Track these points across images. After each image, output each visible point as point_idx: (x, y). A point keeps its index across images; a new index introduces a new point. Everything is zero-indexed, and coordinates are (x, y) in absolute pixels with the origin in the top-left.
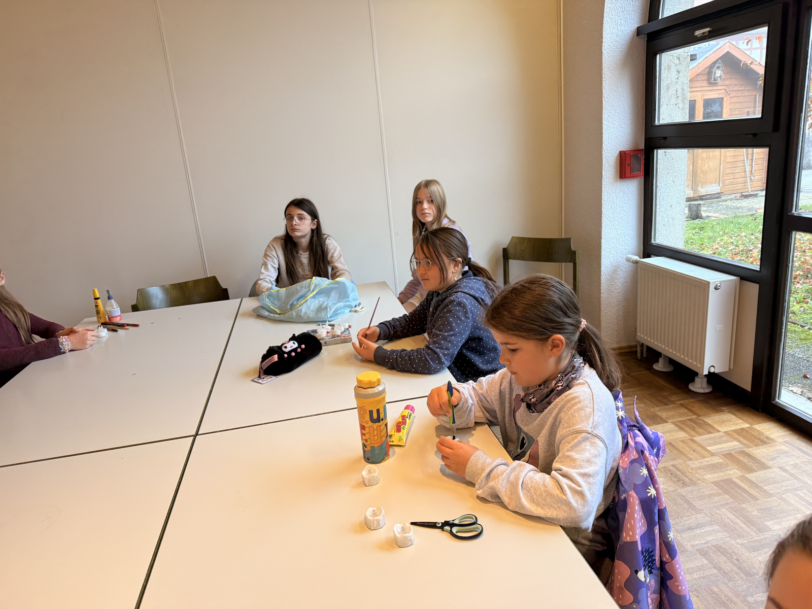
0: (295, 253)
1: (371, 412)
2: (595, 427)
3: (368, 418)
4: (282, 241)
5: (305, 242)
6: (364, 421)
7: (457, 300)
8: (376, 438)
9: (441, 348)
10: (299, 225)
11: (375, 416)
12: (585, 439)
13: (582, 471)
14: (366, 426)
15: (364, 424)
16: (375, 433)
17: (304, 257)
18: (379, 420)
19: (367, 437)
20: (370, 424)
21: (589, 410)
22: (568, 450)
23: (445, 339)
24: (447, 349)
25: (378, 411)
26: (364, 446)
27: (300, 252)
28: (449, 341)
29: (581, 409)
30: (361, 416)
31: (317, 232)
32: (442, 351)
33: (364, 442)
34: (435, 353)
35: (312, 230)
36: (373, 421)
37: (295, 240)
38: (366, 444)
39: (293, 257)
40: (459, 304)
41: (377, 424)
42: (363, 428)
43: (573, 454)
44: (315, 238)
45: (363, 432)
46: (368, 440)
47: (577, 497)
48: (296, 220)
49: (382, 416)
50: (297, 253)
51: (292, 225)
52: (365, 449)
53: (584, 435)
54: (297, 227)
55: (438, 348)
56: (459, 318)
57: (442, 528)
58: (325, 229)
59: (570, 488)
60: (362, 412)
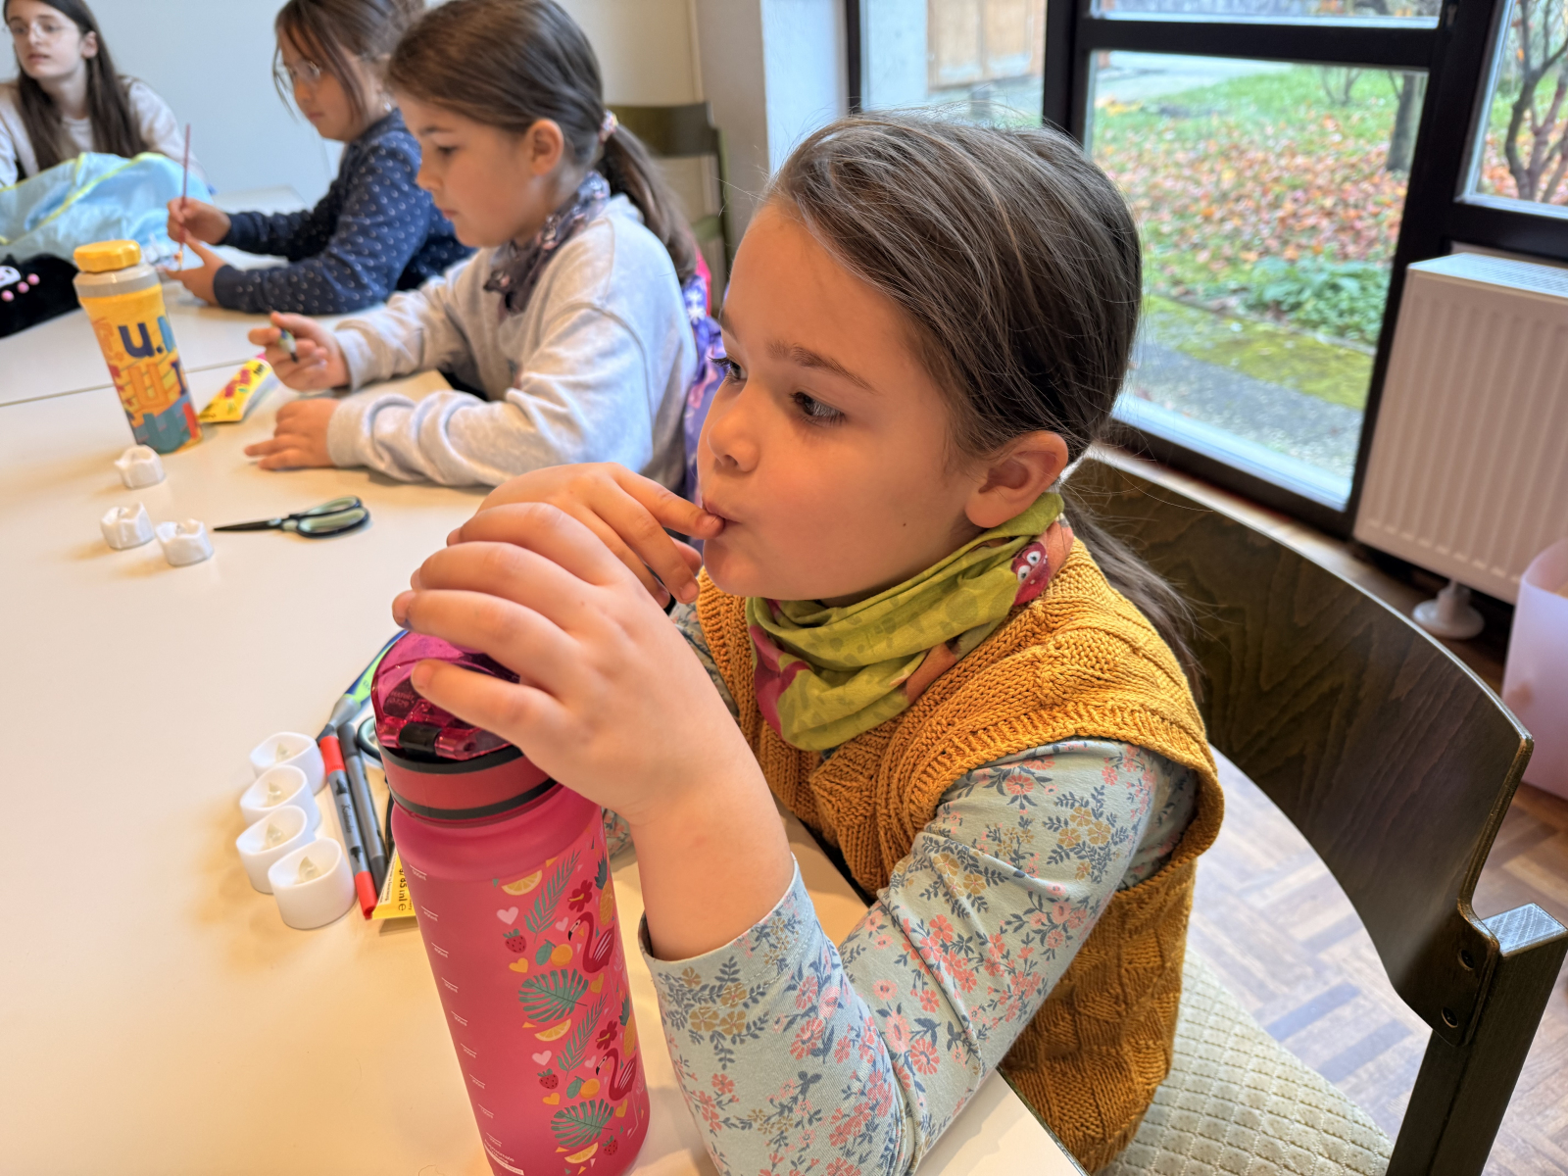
0: (53, 123)
1: (124, 331)
2: (609, 297)
3: (118, 345)
4: (15, 92)
5: (73, 90)
6: (112, 354)
7: (386, 144)
8: (151, 393)
9: (358, 253)
10: (47, 44)
11: (137, 341)
12: (586, 321)
13: (571, 378)
14: (120, 365)
15: (115, 363)
16: (147, 381)
17: (80, 133)
18: (147, 350)
19: (129, 392)
20: (129, 359)
21: (601, 264)
22: (551, 344)
23: (364, 231)
24: (373, 255)
25: (142, 327)
26: (130, 416)
27: (67, 119)
28: (378, 239)
29: (588, 263)
30: (105, 344)
31: (99, 65)
32: (362, 260)
33: (127, 406)
34: (345, 264)
35: (89, 62)
36: (135, 352)
37: (47, 87)
38: (131, 409)
39: (52, 132)
40: (393, 154)
41: (147, 360)
42: (115, 372)
43: (561, 351)
44: (97, 81)
45: (120, 382)
46: (134, 401)
47: (560, 428)
48: (37, 34)
49: (156, 341)
50: (59, 120)
51: (29, 46)
52: (134, 423)
53: (583, 312)
54: (43, 50)
55: (348, 252)
56: (395, 186)
57: (279, 527)
58: (123, 62)
59: (545, 412)
60: (102, 333)
